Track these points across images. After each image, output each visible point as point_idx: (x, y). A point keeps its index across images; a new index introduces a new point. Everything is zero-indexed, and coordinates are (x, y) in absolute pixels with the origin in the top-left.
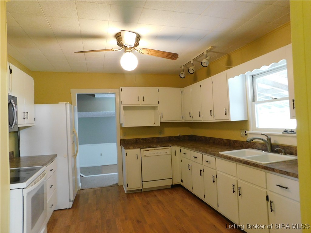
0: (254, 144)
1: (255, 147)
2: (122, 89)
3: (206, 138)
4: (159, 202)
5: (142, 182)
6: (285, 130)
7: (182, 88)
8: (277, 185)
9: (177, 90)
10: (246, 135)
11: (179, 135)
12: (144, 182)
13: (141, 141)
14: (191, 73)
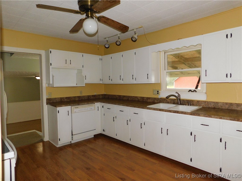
0: (164, 100)
1: (165, 102)
2: (51, 51)
3: (120, 96)
4: (92, 149)
5: (72, 135)
6: (190, 90)
7: (101, 56)
8: (201, 124)
9: (97, 57)
10: (158, 93)
11: (95, 94)
12: (74, 135)
13: (65, 99)
14: (118, 44)
